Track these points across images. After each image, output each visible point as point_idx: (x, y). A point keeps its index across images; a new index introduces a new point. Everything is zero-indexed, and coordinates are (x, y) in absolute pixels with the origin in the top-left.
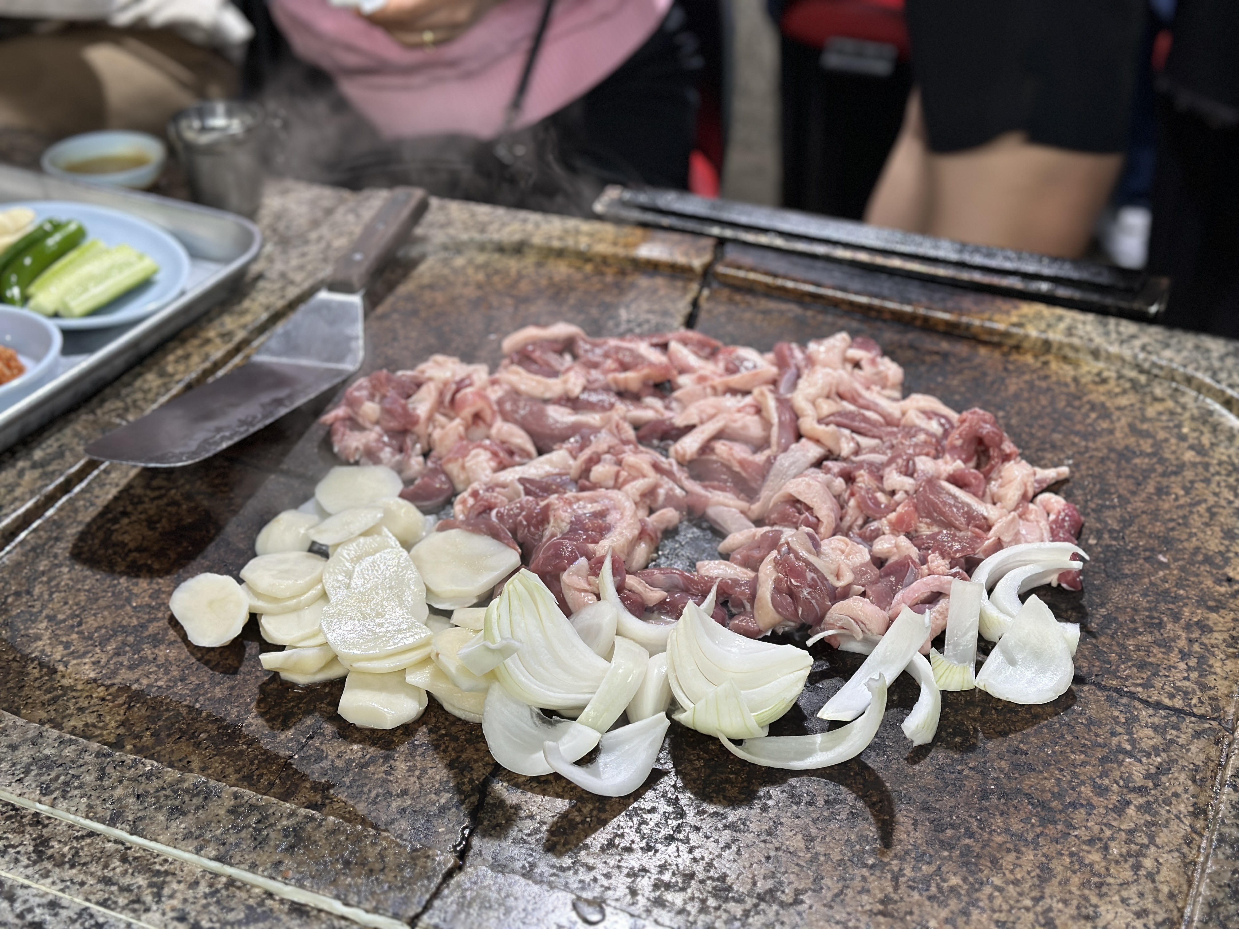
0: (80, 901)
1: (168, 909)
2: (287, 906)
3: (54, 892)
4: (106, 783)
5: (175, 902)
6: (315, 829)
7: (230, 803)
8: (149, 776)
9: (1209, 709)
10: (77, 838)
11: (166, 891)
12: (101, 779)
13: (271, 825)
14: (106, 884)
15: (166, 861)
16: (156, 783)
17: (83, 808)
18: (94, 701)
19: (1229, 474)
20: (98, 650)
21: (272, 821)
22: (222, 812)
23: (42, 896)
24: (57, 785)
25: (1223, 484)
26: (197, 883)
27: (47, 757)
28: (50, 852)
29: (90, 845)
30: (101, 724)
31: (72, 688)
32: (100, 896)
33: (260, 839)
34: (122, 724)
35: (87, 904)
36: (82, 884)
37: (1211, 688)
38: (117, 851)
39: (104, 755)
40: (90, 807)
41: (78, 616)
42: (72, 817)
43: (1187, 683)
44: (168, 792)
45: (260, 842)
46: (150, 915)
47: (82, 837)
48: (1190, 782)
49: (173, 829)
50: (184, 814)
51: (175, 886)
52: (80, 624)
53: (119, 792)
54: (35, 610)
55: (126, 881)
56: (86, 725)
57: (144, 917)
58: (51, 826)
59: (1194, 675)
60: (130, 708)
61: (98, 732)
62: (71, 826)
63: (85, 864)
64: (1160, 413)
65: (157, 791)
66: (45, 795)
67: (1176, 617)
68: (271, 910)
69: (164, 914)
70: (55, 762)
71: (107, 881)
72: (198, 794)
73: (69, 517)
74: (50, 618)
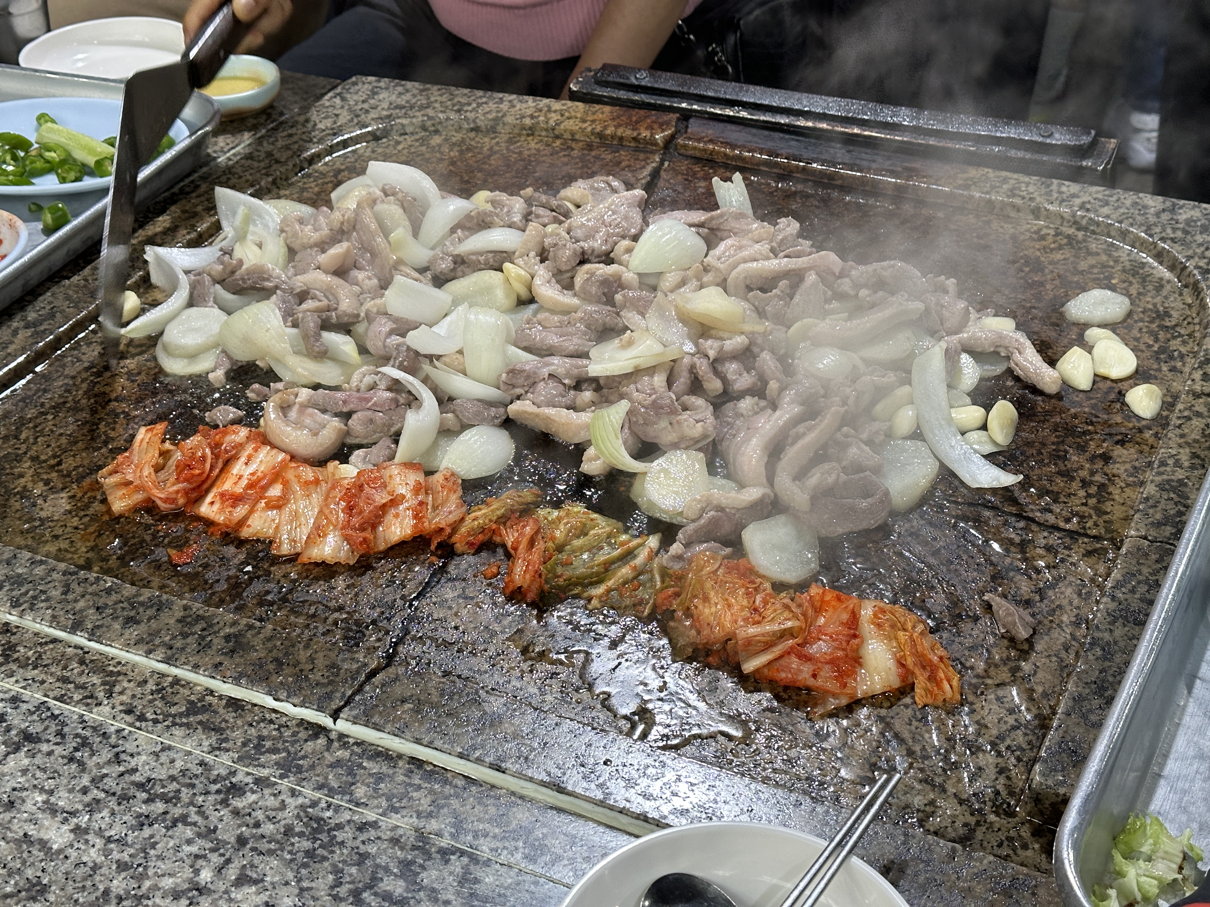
0: (39, 697)
1: (117, 704)
2: (224, 701)
3: (16, 688)
4: (70, 597)
5: (124, 698)
6: (253, 636)
7: (179, 614)
8: (108, 591)
9: (1103, 531)
10: (41, 644)
11: (117, 689)
12: (65, 593)
13: (215, 633)
14: (64, 682)
15: (119, 663)
16: (114, 597)
17: (48, 617)
18: (69, 529)
19: (1151, 322)
20: (74, 486)
21: (216, 628)
22: (172, 621)
23: (6, 692)
24: (26, 599)
25: (1144, 330)
26: (145, 682)
27: (19, 575)
28: (16, 656)
29: (52, 649)
30: (73, 549)
31: (49, 519)
32: (57, 693)
33: (203, 643)
34: (92, 549)
35: (46, 699)
36: (43, 682)
37: (1107, 513)
38: (76, 655)
39: (70, 574)
40: (54, 617)
41: (59, 456)
42: (38, 626)
43: (1084, 508)
44: (126, 605)
45: (203, 647)
46: (100, 708)
47: (46, 643)
48: (1075, 596)
49: (126, 636)
50: (138, 623)
51: (125, 684)
52: (59, 463)
53: (81, 604)
54: (20, 452)
55: (83, 679)
56: (60, 550)
57: (95, 710)
58: (19, 634)
59: (1092, 501)
60: (100, 535)
61: (70, 556)
62: (36, 634)
63: (45, 666)
64: (1092, 267)
65: (116, 604)
66: (14, 607)
67: (1082, 448)
68: (210, 705)
69: (113, 708)
70: (25, 579)
71: (65, 680)
72: (152, 607)
73: (57, 371)
74: (34, 459)
